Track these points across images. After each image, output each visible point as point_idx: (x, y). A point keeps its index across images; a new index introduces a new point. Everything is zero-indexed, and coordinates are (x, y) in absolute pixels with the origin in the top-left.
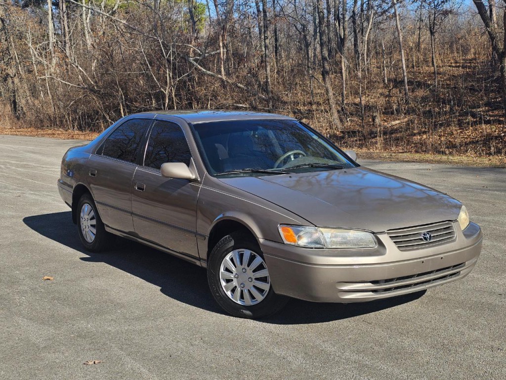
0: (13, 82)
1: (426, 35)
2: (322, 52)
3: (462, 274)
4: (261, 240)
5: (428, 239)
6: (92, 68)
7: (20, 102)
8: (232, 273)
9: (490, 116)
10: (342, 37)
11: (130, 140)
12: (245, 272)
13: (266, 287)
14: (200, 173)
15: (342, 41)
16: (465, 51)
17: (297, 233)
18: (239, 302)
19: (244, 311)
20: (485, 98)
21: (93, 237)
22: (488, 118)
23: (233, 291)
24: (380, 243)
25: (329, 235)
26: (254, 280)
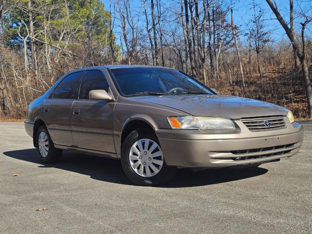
0: (3, 93)
1: (254, 54)
2: (191, 64)
3: (292, 153)
4: (156, 129)
5: (269, 126)
6: (51, 81)
7: (7, 104)
8: (138, 155)
9: (297, 98)
10: (203, 58)
11: (70, 92)
12: (146, 154)
13: (161, 163)
14: (115, 96)
15: (203, 60)
16: (278, 63)
17: (180, 120)
18: (143, 175)
19: (147, 181)
20: (293, 89)
21: (47, 153)
22: (295, 99)
23: (138, 168)
24: (237, 126)
25: (202, 122)
26: (152, 159)
